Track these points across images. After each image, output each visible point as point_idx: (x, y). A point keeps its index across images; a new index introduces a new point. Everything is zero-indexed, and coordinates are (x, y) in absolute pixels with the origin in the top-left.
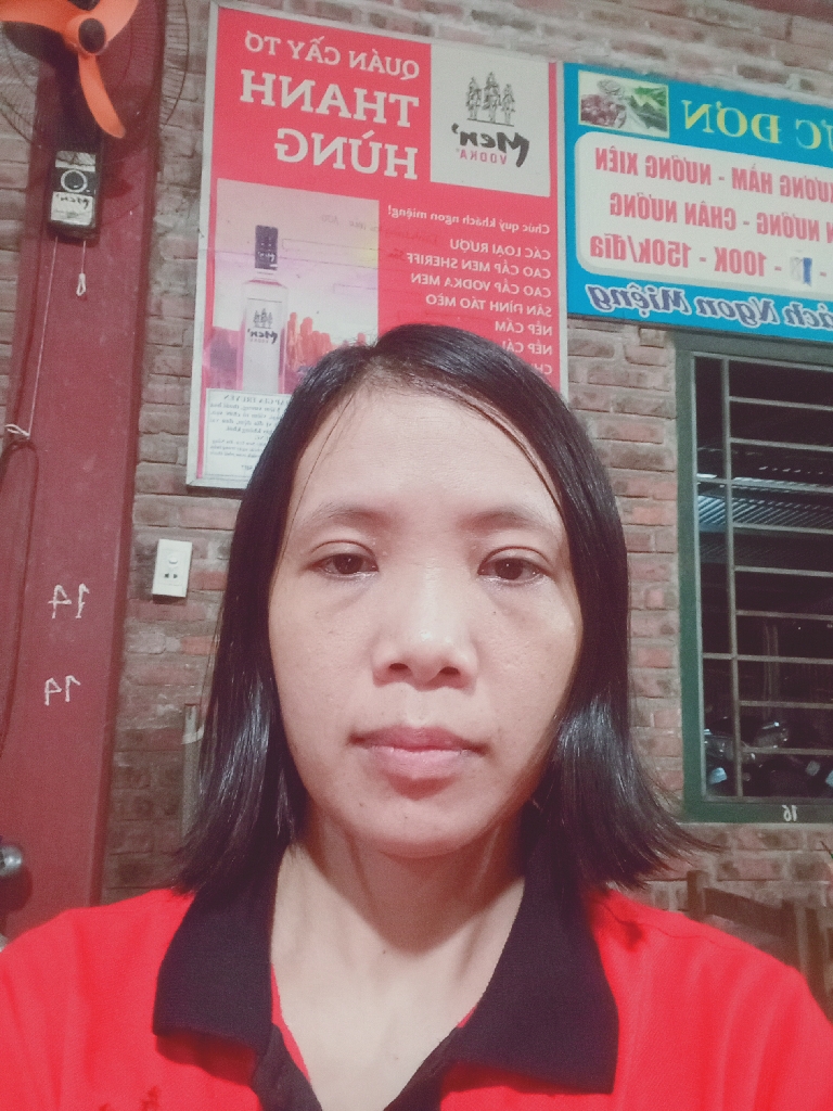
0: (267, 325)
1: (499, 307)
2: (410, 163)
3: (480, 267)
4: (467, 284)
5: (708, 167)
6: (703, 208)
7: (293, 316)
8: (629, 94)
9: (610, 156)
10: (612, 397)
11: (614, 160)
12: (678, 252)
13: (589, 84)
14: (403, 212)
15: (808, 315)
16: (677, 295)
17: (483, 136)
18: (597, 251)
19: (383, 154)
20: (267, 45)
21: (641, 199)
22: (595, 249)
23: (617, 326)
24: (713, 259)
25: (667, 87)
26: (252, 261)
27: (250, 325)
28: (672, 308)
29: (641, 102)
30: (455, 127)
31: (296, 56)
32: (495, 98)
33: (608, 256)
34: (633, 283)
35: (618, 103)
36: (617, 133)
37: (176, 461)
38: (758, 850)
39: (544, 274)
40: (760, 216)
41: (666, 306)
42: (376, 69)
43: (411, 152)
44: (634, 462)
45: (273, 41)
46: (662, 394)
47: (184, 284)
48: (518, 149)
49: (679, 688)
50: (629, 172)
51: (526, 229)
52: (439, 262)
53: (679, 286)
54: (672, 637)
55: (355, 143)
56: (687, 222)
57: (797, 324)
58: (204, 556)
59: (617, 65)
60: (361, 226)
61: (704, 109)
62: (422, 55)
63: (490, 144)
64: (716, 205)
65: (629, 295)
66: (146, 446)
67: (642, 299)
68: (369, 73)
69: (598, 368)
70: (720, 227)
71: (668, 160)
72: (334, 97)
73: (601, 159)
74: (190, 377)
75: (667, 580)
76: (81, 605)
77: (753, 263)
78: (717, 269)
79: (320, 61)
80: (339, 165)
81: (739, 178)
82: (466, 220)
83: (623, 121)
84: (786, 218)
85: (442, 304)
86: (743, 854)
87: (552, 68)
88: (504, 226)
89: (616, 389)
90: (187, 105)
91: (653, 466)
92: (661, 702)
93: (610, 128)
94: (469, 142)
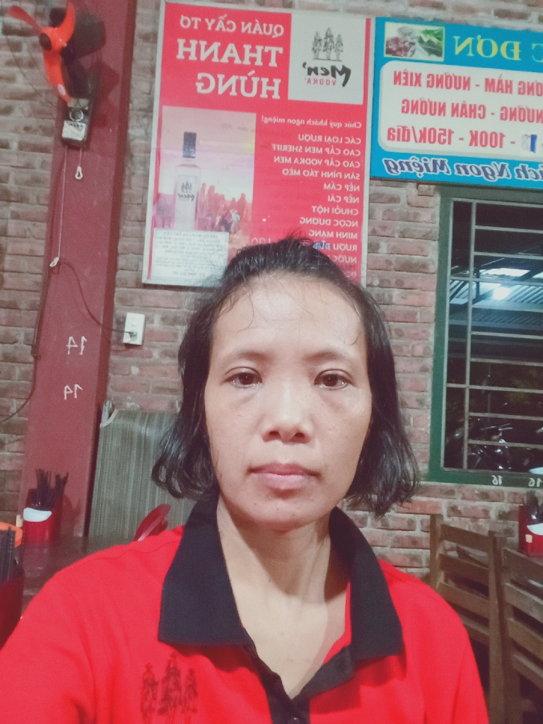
0: (188, 191)
1: (327, 175)
2: (276, 89)
3: (316, 150)
4: (308, 162)
5: (469, 79)
6: (464, 106)
7: (204, 185)
8: (418, 34)
9: (403, 76)
10: (398, 228)
11: (406, 78)
12: (445, 135)
13: (392, 31)
14: (270, 119)
15: (532, 172)
16: (442, 163)
17: (322, 69)
18: (391, 137)
19: (260, 84)
20: (193, 23)
23: (402, 183)
24: (468, 138)
25: (444, 28)
26: (181, 153)
27: (179, 191)
28: (439, 171)
29: (426, 39)
30: (304, 65)
31: (210, 28)
32: (330, 44)
33: (398, 140)
34: (414, 156)
35: (411, 41)
36: (408, 60)
37: (138, 269)
38: (475, 500)
39: (356, 153)
40: (502, 109)
41: (435, 170)
42: (258, 32)
43: (277, 82)
44: (409, 267)
45: (197, 20)
46: (431, 225)
47: (143, 168)
48: (344, 75)
49: (430, 404)
50: (415, 85)
51: (346, 125)
52: (292, 148)
53: (444, 157)
54: (427, 374)
55: (243, 79)
56: (453, 115)
57: (523, 178)
58: (152, 322)
59: (411, 16)
60: (245, 129)
61: (469, 41)
62: (286, 21)
63: (326, 73)
64: (473, 103)
65: (411, 164)
66: (121, 262)
67: (419, 166)
68: (252, 35)
69: (389, 210)
70: (475, 117)
71: (442, 77)
72: (232, 52)
73: (397, 78)
74: (145, 221)
75: (427, 340)
76: (83, 347)
77: (496, 139)
78: (471, 144)
79: (224, 30)
80: (233, 93)
81: (490, 85)
82: (309, 122)
83: (413, 52)
84: (521, 109)
85: (292, 174)
86: (465, 502)
87: (368, 22)
88: (333, 125)
89: (400, 222)
90: (147, 63)
91: (422, 270)
92: (417, 412)
93: (404, 58)
94: (313, 73)
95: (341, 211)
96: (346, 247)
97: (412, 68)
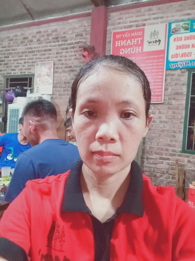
1: (153, 71)
2: (140, 50)
3: (151, 64)
8: (182, 25)
10: (174, 83)
11: (177, 39)
12: (189, 54)
13: (173, 26)
16: (188, 63)
17: (153, 41)
19: (136, 49)
20: (119, 36)
21: (182, 45)
22: (172, 57)
23: (176, 70)
25: (190, 21)
28: (187, 65)
29: (184, 26)
30: (148, 41)
31: (123, 37)
32: (155, 34)
33: (175, 58)
34: (179, 62)
35: (180, 28)
36: (179, 34)
39: (162, 63)
41: (186, 65)
42: (136, 35)
43: (140, 47)
44: (177, 94)
45: (120, 35)
46: (185, 81)
48: (159, 42)
49: (183, 132)
50: (180, 41)
51: (160, 56)
52: (144, 65)
53: (189, 61)
54: (182, 124)
55: (132, 49)
56: (192, 47)
59: (180, 20)
62: (143, 30)
63: (154, 42)
65: (178, 64)
67: (181, 64)
68: (134, 36)
69: (172, 78)
71: (189, 36)
72: (129, 42)
73: (175, 40)
75: (182, 114)
79: (127, 36)
80: (129, 53)
82: (149, 57)
83: (180, 31)
86: (193, 159)
87: (166, 25)
88: (155, 57)
89: (175, 81)
90: (109, 49)
91: (181, 94)
92: (179, 134)
93: (178, 33)
94: (150, 43)
95: (157, 80)
96: (158, 90)
97: (179, 36)
